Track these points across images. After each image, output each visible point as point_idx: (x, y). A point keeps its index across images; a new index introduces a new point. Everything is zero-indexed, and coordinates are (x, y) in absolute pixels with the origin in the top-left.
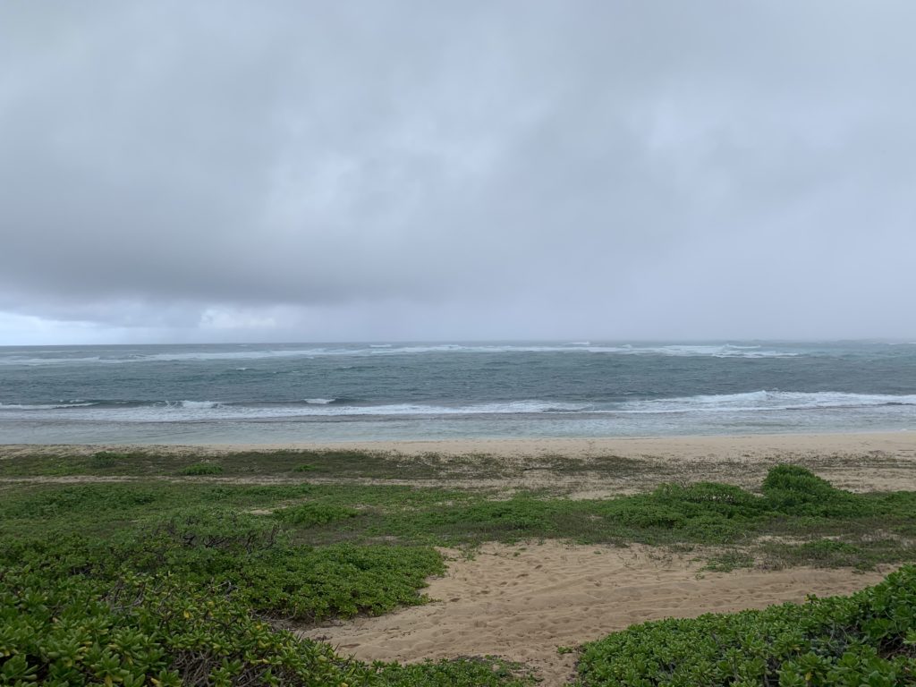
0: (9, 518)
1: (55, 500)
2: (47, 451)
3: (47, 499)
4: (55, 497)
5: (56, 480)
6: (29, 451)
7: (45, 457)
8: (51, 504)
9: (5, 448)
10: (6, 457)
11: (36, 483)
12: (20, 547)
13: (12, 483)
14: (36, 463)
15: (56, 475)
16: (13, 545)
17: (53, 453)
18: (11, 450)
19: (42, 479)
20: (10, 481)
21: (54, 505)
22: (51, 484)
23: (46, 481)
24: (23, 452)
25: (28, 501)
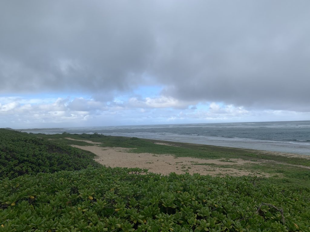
0: (293, 178)
1: (308, 174)
2: (302, 157)
3: (305, 173)
4: (308, 173)
5: (306, 167)
6: (296, 156)
7: (302, 159)
8: (306, 175)
9: (289, 154)
10: (289, 157)
11: (300, 167)
12: (301, 189)
13: (292, 166)
14: (299, 161)
15: (307, 165)
16: (299, 187)
17: (304, 158)
18: (290, 155)
19: (302, 166)
20: (291, 165)
21: (307, 176)
22: (305, 169)
23: (303, 167)
24: (294, 156)
25: (298, 173)
